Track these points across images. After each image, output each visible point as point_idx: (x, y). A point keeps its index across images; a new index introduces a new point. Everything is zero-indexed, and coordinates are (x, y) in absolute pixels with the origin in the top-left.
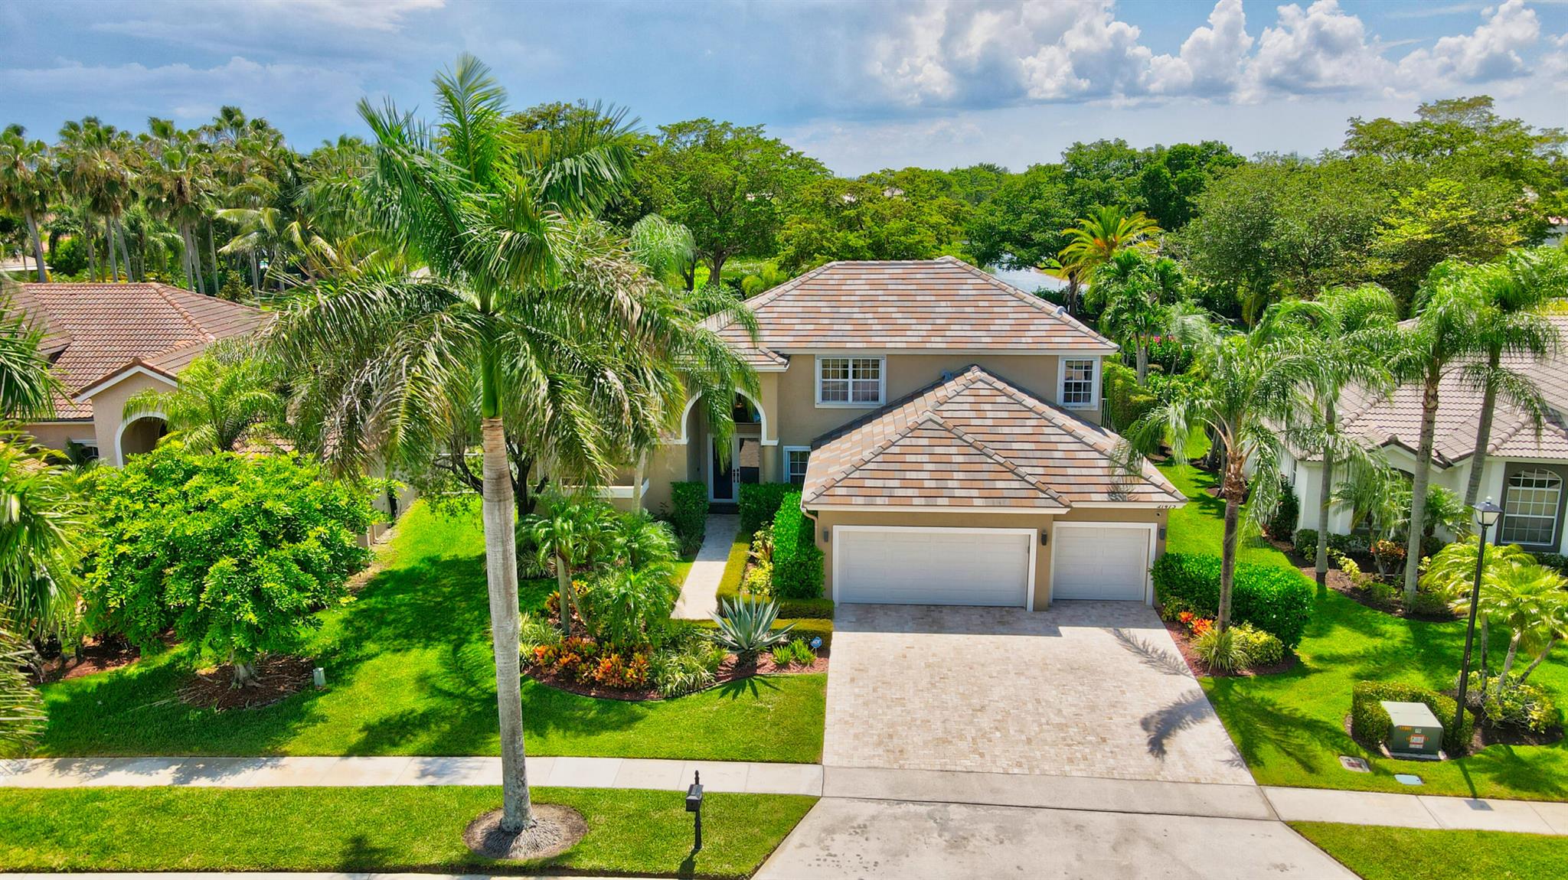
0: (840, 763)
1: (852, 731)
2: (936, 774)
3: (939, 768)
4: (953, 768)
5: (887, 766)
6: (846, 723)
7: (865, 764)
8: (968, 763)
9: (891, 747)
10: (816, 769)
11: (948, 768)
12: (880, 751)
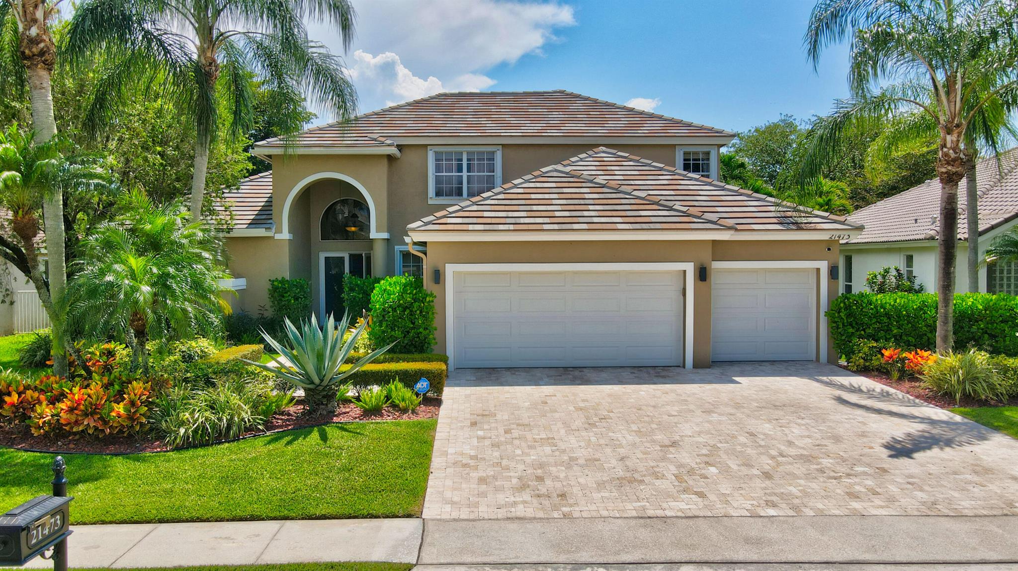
0: (455, 515)
1: (475, 475)
2: (633, 522)
3: (634, 514)
4: (660, 513)
5: (541, 514)
6: (465, 465)
7: (501, 514)
8: (683, 506)
9: (543, 491)
10: (410, 525)
11: (650, 513)
12: (526, 496)
